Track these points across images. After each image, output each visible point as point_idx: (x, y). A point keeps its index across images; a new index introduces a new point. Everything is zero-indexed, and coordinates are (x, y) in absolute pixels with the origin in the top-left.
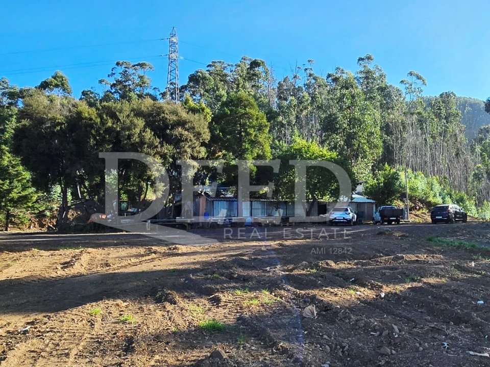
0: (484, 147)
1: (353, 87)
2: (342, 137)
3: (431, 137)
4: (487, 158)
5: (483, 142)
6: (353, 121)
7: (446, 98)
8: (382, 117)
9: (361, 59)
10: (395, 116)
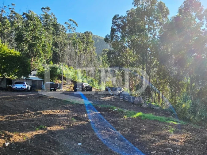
0: (104, 58)
1: (35, 20)
2: (27, 45)
3: (79, 51)
4: (105, 63)
5: (104, 56)
6: (34, 38)
7: (87, 34)
8: (53, 38)
9: (43, 8)
10: (61, 39)
